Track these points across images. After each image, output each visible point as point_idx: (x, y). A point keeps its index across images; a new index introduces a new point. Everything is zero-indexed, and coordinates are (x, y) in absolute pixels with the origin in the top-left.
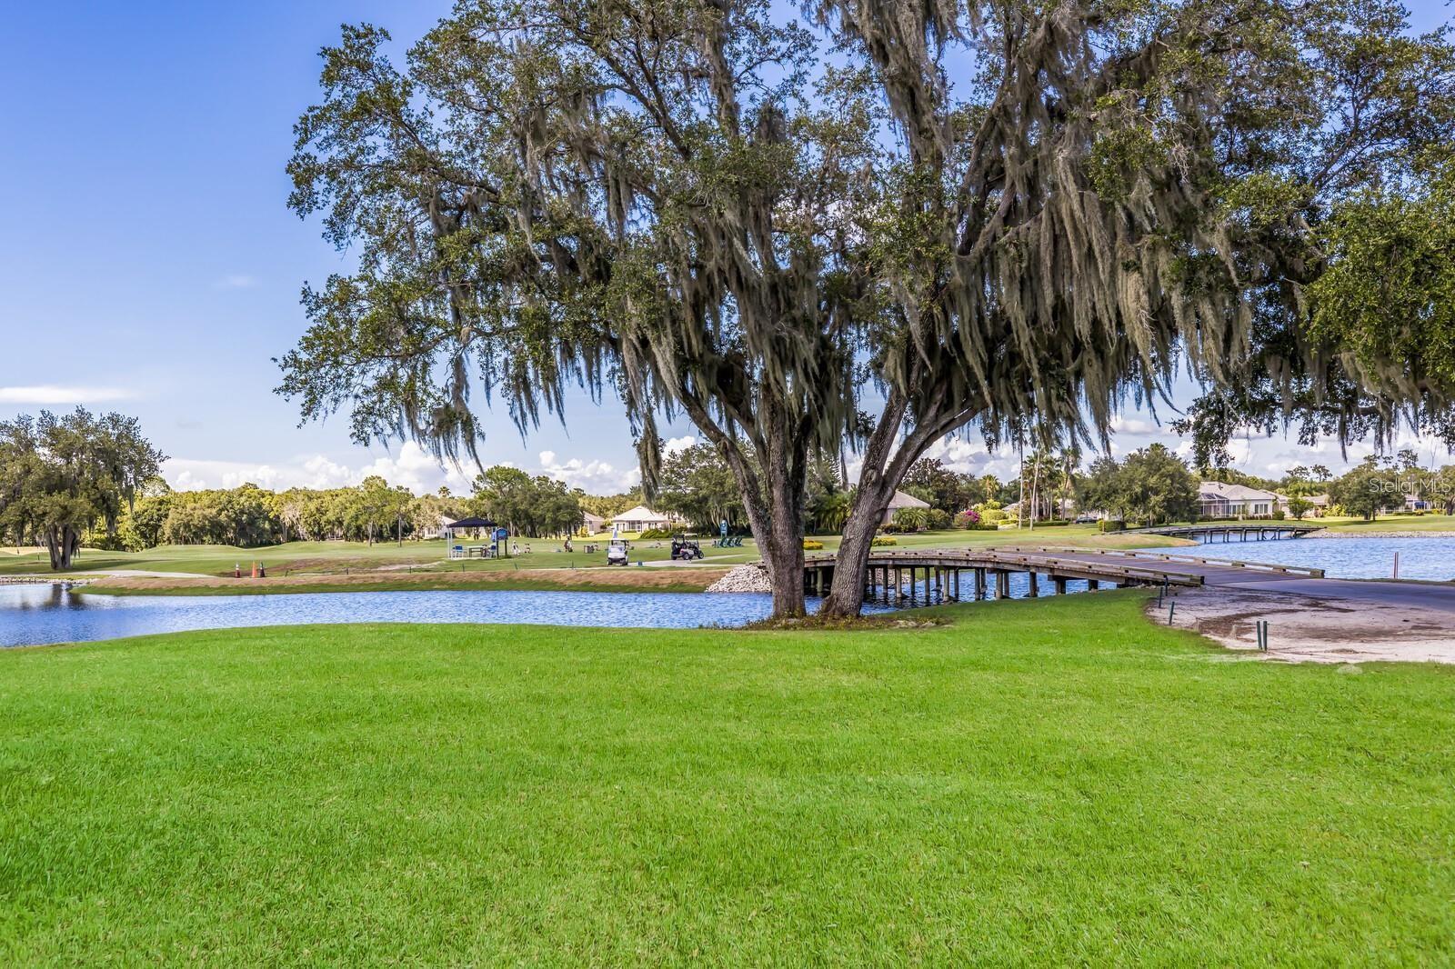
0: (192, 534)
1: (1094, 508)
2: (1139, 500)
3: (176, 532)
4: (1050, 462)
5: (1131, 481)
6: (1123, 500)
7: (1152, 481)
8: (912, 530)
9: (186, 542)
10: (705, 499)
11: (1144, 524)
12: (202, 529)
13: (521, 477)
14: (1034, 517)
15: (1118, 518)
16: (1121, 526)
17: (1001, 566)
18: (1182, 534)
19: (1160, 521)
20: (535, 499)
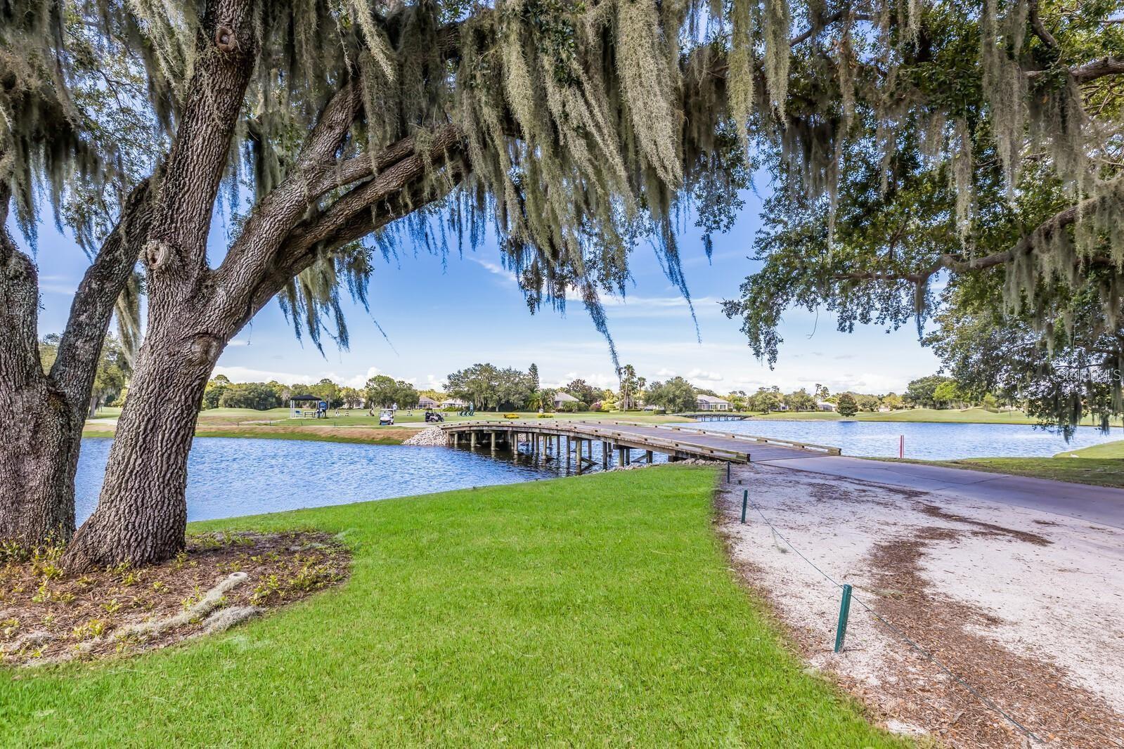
0: (232, 403)
1: (652, 404)
2: (672, 401)
3: (226, 402)
4: (633, 383)
5: (668, 392)
6: (665, 400)
7: (677, 393)
8: (570, 411)
9: (231, 406)
10: (473, 393)
11: (674, 412)
12: (239, 401)
13: (390, 380)
14: (626, 407)
15: (663, 409)
16: (664, 412)
17: (579, 435)
18: (692, 417)
19: (680, 411)
20: (396, 391)
